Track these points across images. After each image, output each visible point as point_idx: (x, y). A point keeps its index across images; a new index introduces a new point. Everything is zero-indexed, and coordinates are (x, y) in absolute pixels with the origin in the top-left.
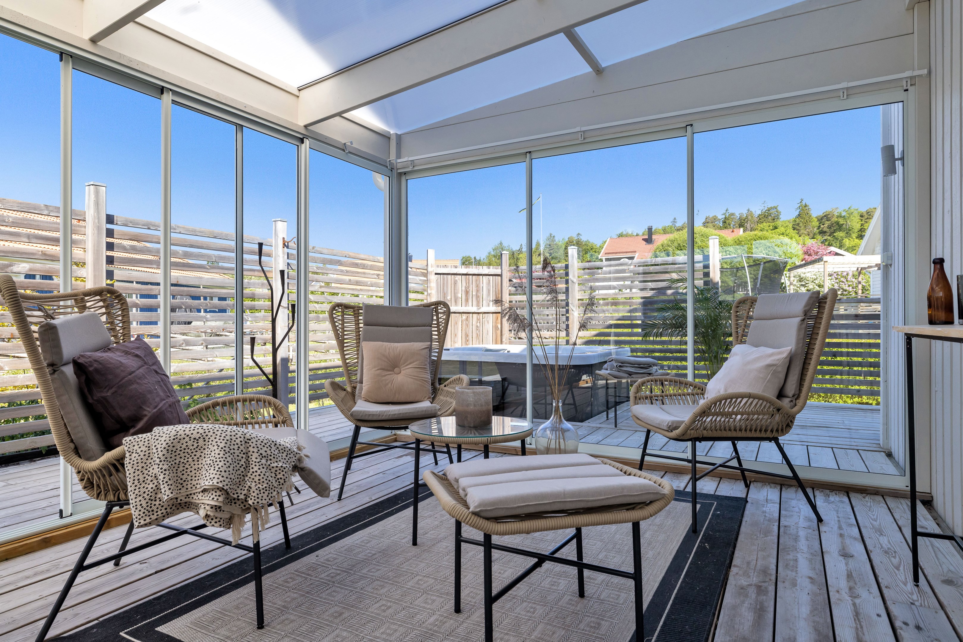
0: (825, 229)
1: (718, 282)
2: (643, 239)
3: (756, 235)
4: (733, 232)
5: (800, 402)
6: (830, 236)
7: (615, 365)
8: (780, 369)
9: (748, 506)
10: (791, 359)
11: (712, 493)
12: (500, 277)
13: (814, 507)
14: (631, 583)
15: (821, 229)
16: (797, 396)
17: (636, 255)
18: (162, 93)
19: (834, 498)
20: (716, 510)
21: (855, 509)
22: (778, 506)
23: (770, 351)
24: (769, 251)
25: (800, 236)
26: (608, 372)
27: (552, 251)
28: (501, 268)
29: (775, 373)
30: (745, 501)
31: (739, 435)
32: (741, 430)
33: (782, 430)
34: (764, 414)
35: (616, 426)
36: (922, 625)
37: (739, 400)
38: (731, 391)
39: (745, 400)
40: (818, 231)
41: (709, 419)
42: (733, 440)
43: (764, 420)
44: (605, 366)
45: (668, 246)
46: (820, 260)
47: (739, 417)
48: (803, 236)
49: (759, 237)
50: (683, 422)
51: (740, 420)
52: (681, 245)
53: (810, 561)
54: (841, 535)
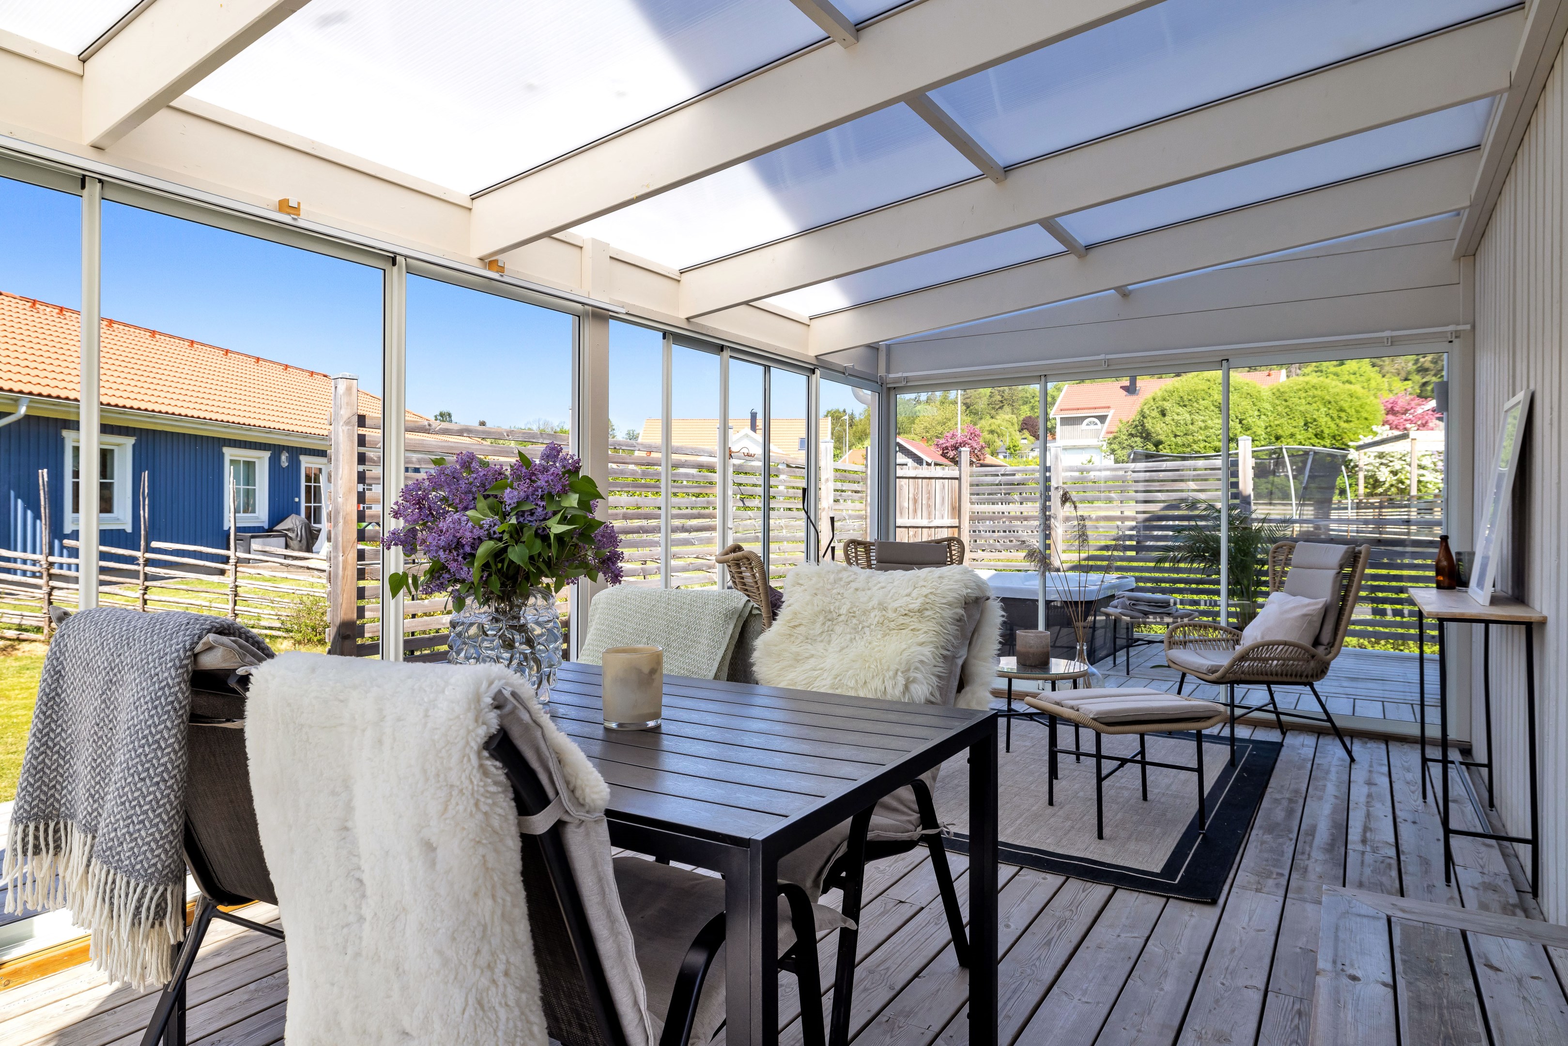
0: (1427, 365)
1: (1250, 496)
2: (1121, 387)
3: (1307, 383)
4: (1269, 375)
5: (1334, 650)
6: (1435, 375)
7: (1128, 602)
8: (1315, 619)
9: (1284, 750)
10: (1326, 610)
11: (1248, 738)
12: (957, 481)
13: (1349, 753)
14: (1195, 776)
15: (1419, 365)
16: (1331, 644)
17: (1111, 413)
18: (722, 350)
19: (1372, 745)
20: (1252, 750)
21: (1390, 754)
22: (1313, 750)
23: (1307, 601)
24: (1329, 409)
25: (1384, 376)
26: (1120, 610)
27: (968, 401)
28: (960, 470)
29: (1310, 623)
30: (1281, 745)
31: (1275, 679)
32: (1277, 675)
33: (1317, 676)
34: (1299, 660)
35: (1128, 674)
36: (1418, 821)
37: (1276, 647)
38: (1269, 638)
39: (1281, 647)
40: (1415, 367)
41: (1246, 664)
42: (1268, 684)
43: (1300, 666)
44: (1115, 602)
45: (1164, 400)
46: (1405, 436)
47: (1275, 662)
48: (1388, 375)
49: (1313, 387)
50: (1222, 666)
51: (1277, 665)
52: (1185, 398)
53: (1338, 786)
54: (1370, 771)
